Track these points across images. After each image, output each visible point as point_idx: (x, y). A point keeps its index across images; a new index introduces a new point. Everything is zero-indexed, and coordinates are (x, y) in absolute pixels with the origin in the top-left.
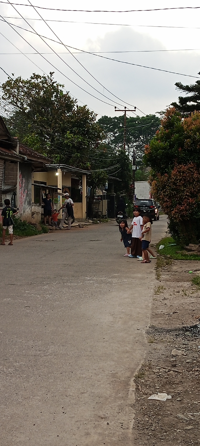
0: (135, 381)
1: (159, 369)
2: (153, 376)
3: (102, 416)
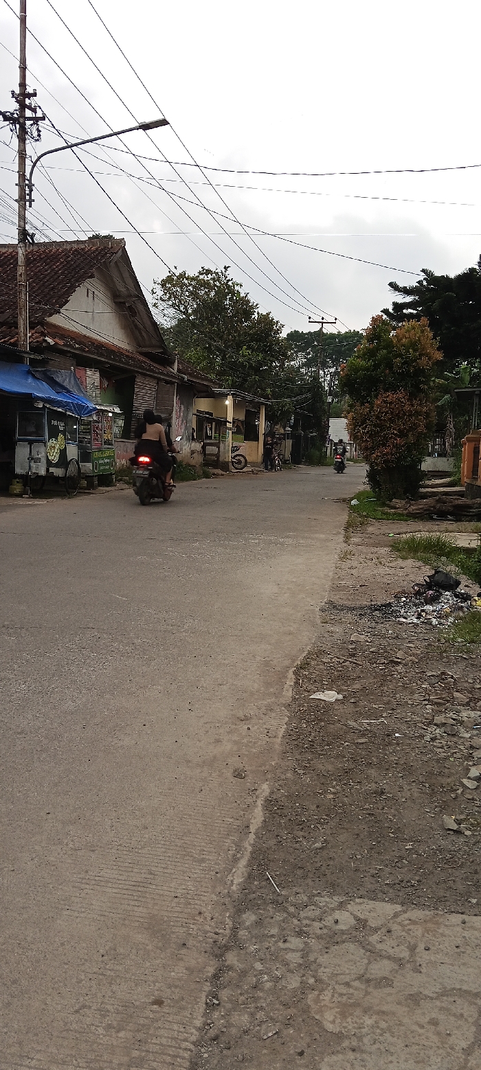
0: (295, 673)
1: (332, 658)
2: (321, 667)
3: (243, 718)
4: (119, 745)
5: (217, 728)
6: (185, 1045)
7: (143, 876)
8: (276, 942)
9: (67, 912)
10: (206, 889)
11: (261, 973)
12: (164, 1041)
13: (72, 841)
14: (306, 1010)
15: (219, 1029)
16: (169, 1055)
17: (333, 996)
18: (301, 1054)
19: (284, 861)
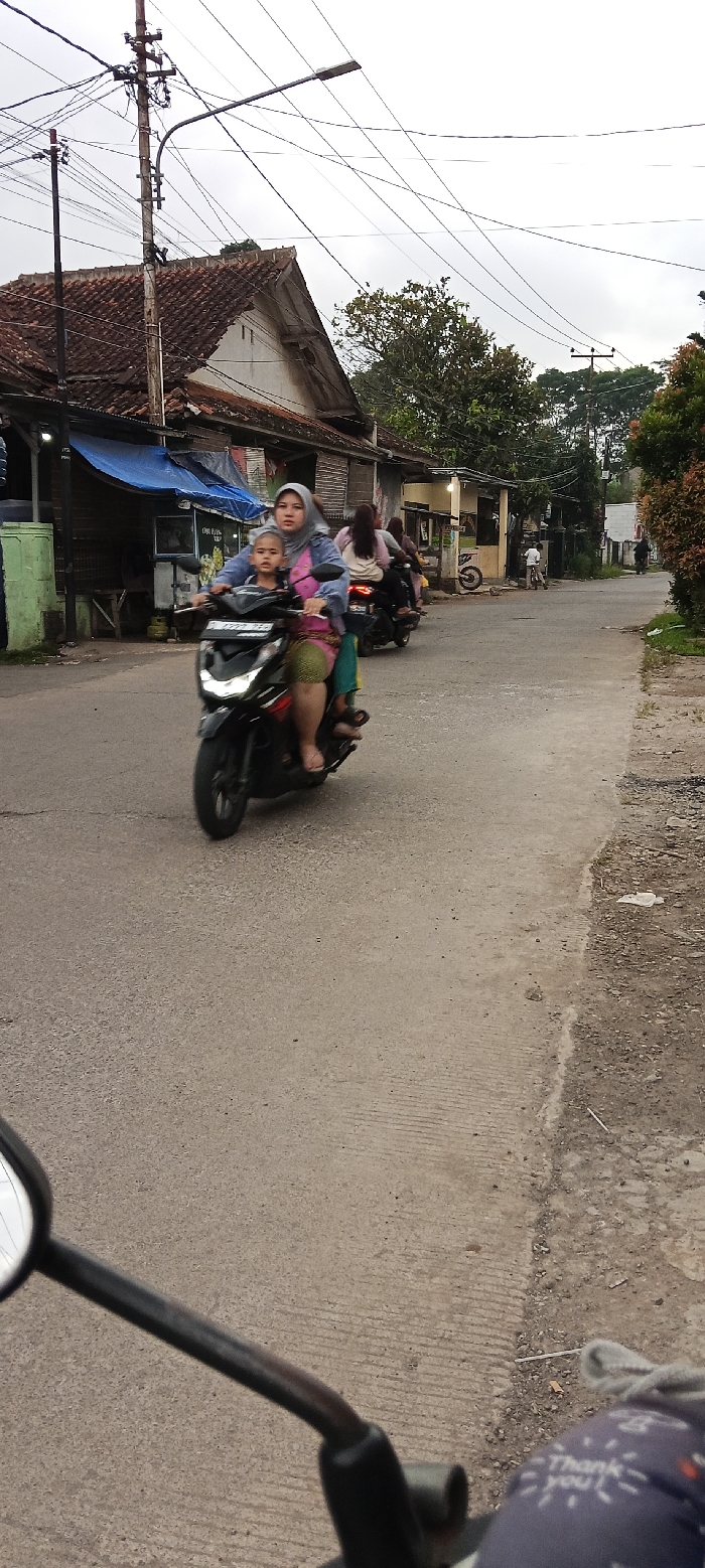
0: (592, 870)
1: (641, 852)
2: (627, 862)
3: (528, 928)
4: (369, 962)
5: (495, 941)
6: (514, 1292)
7: (429, 1111)
8: (612, 1185)
9: (344, 1151)
10: (512, 1127)
11: (597, 1218)
12: (489, 1288)
13: (332, 1072)
14: (661, 1257)
15: (553, 1277)
16: (497, 1302)
17: (692, 1243)
18: (659, 1302)
19: (609, 1096)
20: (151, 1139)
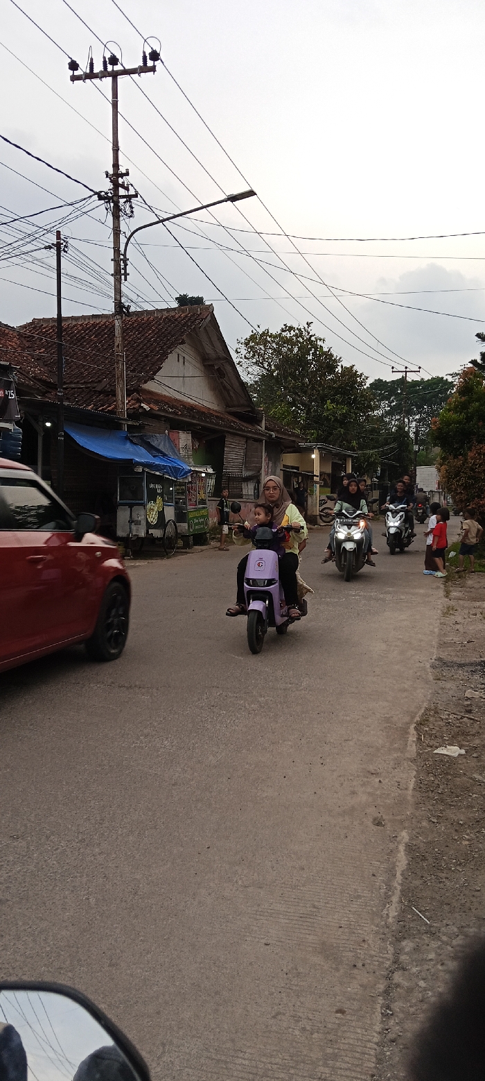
0: (416, 729)
1: (449, 715)
2: (439, 723)
3: (373, 772)
4: (264, 796)
5: (351, 781)
6: (370, 1045)
7: (308, 909)
9: (249, 938)
10: (366, 922)
11: (425, 989)
12: (351, 1041)
13: (241, 879)
15: (396, 1034)
16: (358, 1052)
19: (432, 898)
20: (116, 927)
